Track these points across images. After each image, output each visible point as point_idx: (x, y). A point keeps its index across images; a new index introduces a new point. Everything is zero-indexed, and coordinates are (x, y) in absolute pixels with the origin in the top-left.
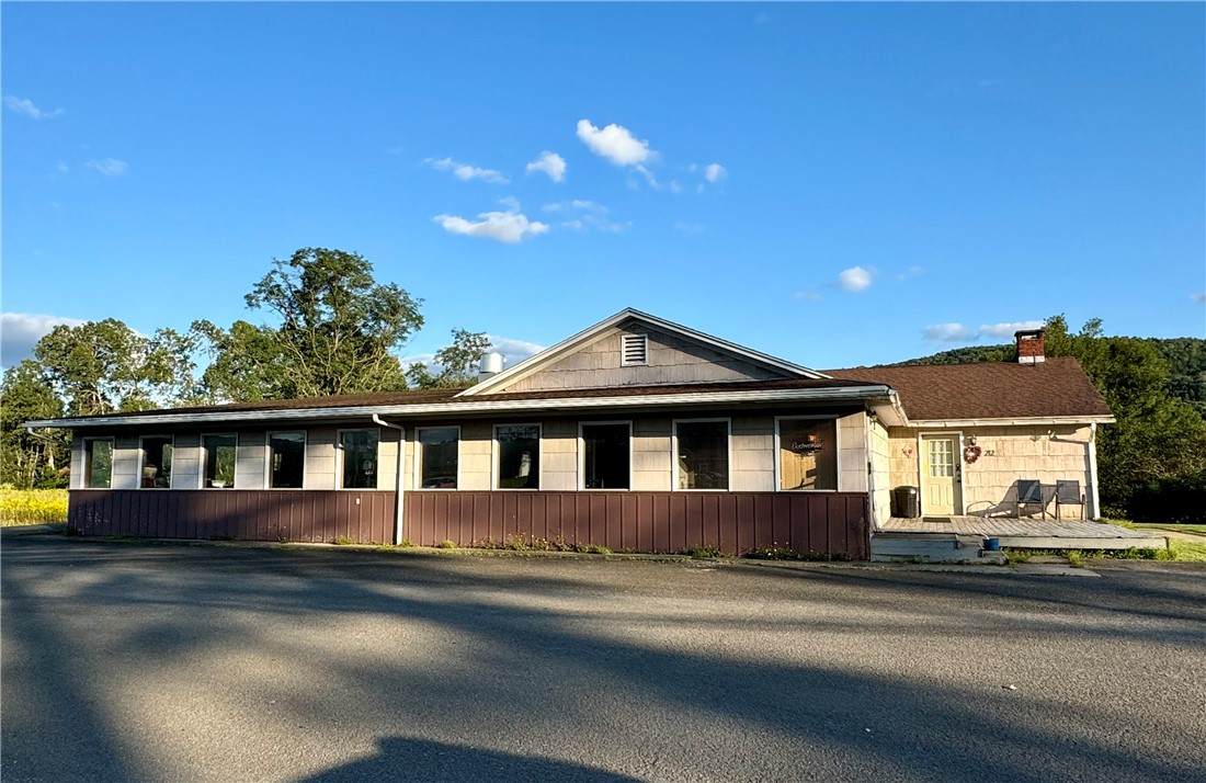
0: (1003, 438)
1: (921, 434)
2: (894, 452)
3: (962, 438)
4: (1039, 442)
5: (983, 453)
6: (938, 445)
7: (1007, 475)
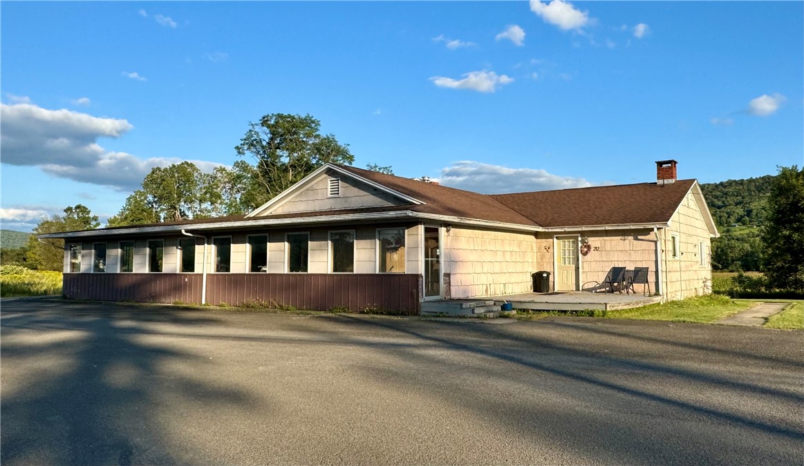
0: (605, 238)
1: (555, 236)
2: (539, 248)
3: (580, 239)
4: (627, 242)
5: (592, 249)
6: (567, 243)
7: (607, 264)
